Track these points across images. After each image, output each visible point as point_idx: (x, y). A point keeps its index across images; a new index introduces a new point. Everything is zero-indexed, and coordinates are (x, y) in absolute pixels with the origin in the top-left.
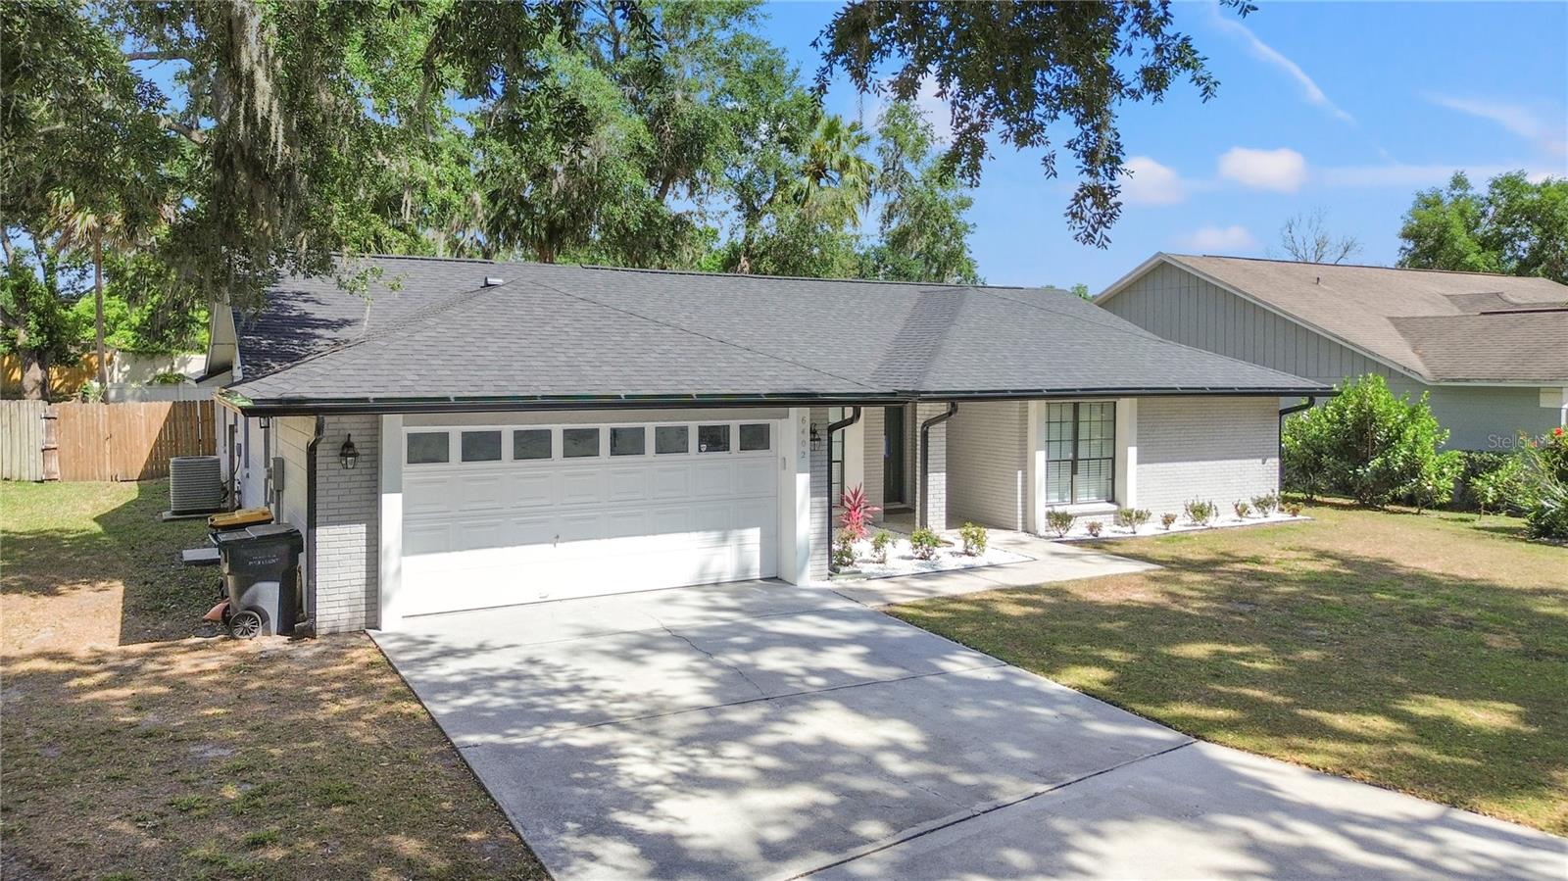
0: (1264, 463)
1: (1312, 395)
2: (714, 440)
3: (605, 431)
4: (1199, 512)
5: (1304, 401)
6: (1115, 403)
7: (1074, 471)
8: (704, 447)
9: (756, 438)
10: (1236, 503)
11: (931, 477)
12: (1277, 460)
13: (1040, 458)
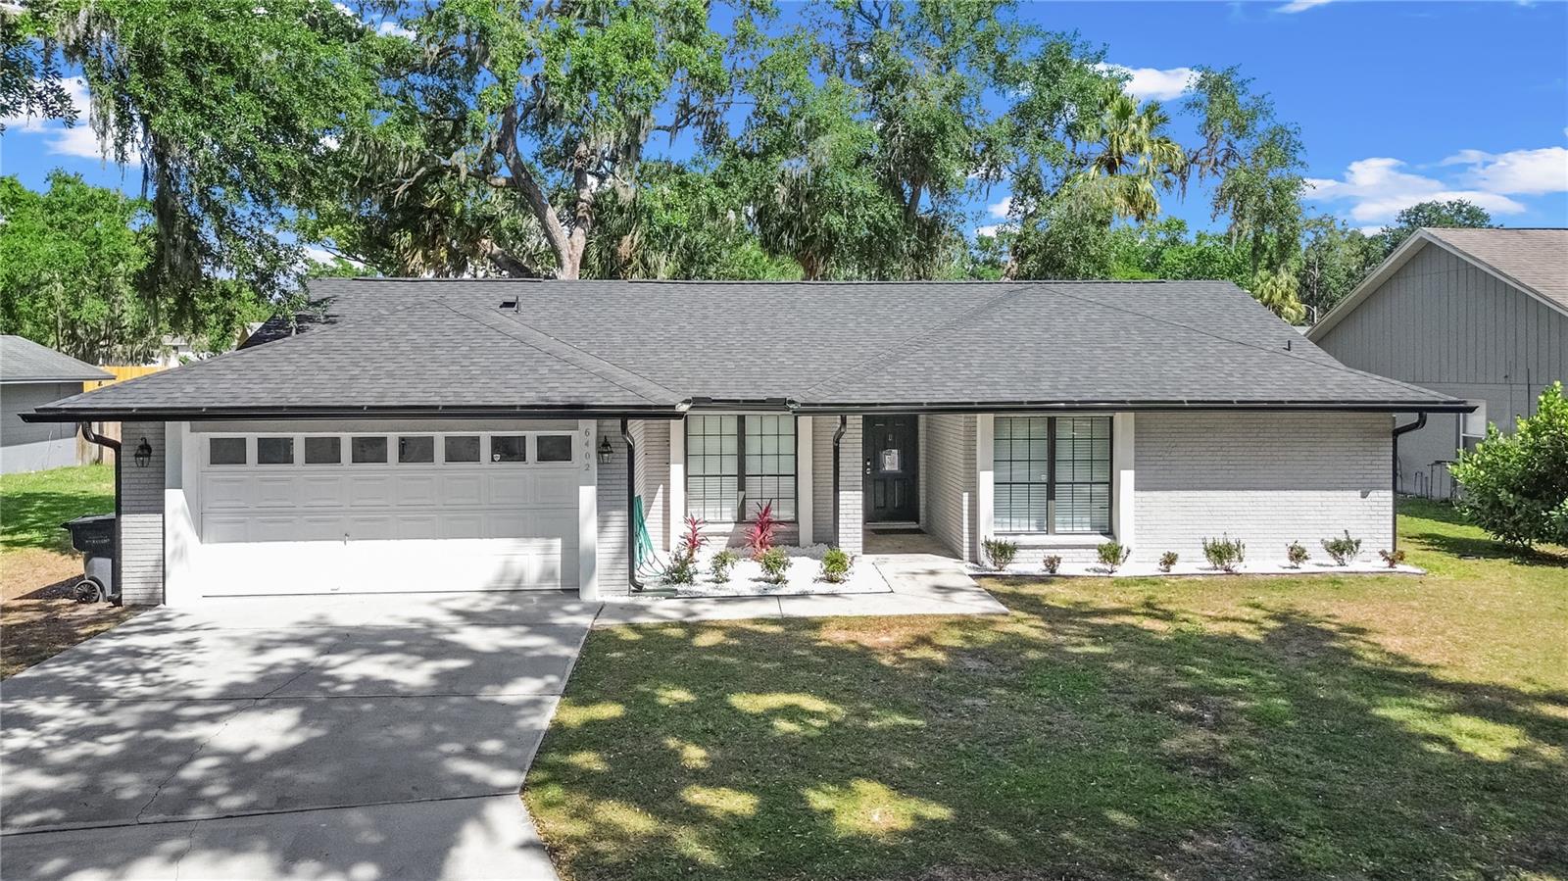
0: (1364, 497)
1: (1423, 410)
2: (509, 450)
3: (393, 438)
4: (1220, 553)
5: (1414, 417)
6: (1111, 418)
7: (1051, 495)
8: (497, 457)
9: (556, 450)
10: (1291, 545)
11: (843, 495)
12: (1390, 493)
13: (986, 480)
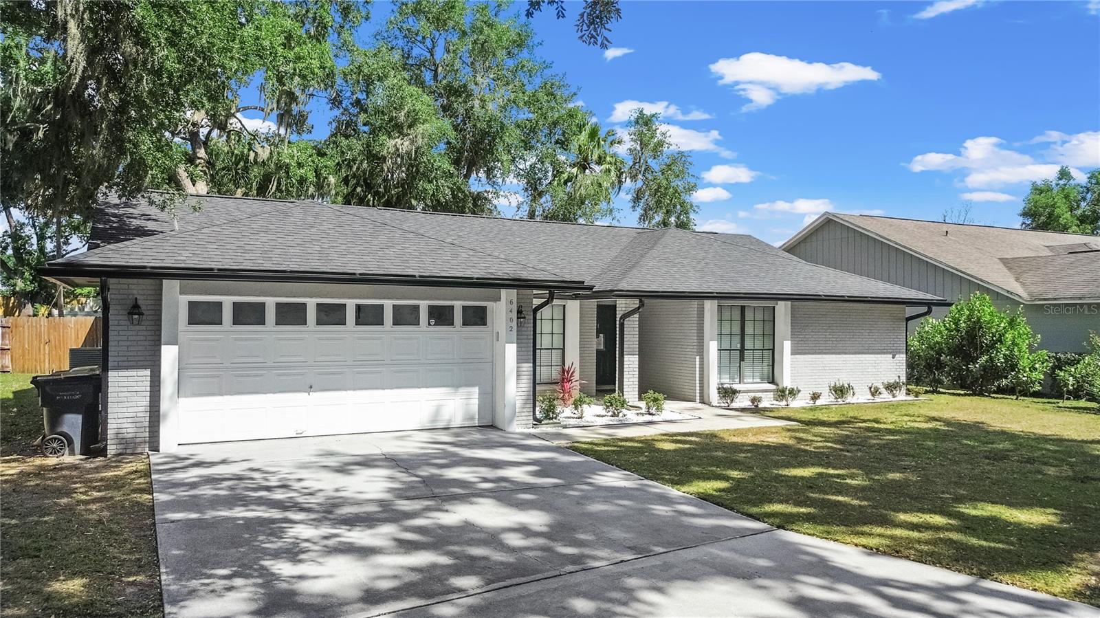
0: (893, 358)
1: (930, 304)
2: (441, 316)
3: (351, 304)
4: (840, 391)
5: (925, 309)
6: (774, 307)
7: (742, 358)
8: (433, 322)
9: (477, 317)
10: (870, 385)
11: (626, 358)
12: (905, 356)
13: (713, 347)
